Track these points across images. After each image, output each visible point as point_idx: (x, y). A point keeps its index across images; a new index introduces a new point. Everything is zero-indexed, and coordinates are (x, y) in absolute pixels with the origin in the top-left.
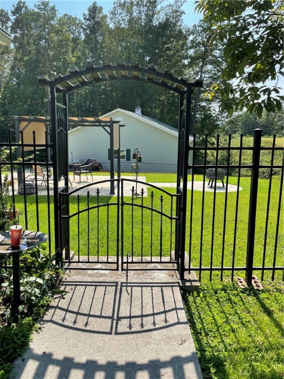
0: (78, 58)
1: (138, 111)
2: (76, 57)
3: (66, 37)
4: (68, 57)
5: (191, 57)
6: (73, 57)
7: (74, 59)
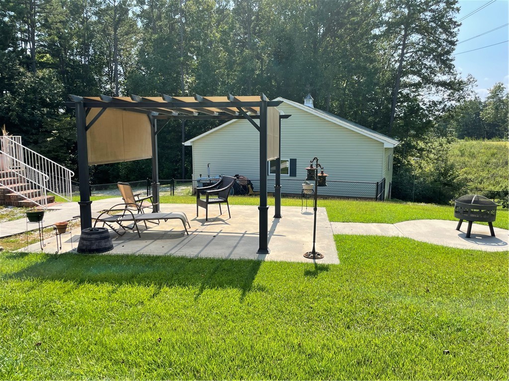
0: (224, 33)
1: (309, 103)
2: (221, 31)
3: (208, 6)
4: (211, 32)
5: (387, 23)
6: (217, 32)
7: (218, 35)
